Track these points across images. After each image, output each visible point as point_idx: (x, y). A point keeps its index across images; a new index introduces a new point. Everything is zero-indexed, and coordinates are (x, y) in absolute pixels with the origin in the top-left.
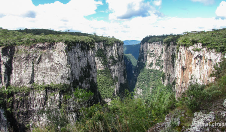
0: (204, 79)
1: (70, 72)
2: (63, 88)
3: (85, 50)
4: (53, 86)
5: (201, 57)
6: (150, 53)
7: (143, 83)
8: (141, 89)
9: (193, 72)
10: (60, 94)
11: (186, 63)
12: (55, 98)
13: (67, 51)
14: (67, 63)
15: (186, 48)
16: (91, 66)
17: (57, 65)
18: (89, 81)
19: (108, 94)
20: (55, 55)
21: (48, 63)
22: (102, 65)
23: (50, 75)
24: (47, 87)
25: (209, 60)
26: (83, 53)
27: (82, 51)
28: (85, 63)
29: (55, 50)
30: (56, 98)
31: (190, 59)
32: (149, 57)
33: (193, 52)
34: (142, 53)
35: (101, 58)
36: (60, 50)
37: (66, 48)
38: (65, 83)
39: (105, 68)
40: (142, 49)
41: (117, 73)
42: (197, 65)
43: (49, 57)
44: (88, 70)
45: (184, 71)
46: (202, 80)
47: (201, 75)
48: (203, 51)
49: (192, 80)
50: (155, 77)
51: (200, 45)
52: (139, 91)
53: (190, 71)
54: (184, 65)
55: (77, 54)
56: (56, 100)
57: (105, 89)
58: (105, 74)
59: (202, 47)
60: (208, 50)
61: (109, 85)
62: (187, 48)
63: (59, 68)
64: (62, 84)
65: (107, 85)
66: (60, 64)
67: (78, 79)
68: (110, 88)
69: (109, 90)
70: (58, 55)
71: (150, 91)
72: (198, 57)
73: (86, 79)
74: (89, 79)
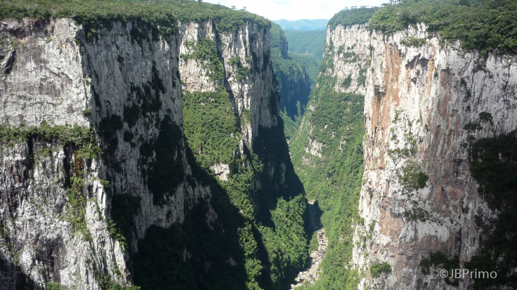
0: (429, 122)
1: (89, 95)
2: (72, 136)
3: (144, 41)
4: (48, 131)
5: (424, 62)
6: (346, 51)
7: (326, 126)
8: (320, 142)
9: (402, 102)
10: (65, 150)
11: (386, 78)
12: (53, 161)
13: (83, 41)
14: (81, 72)
15: (386, 37)
16: (164, 82)
17: (57, 78)
18: (158, 120)
19: (222, 154)
20: (51, 50)
21: (34, 72)
22: (207, 80)
23: (40, 103)
24: (30, 134)
25: (443, 70)
26: (138, 48)
27: (136, 42)
28: (146, 73)
29: (52, 37)
30: (56, 162)
31: (396, 66)
32: (343, 62)
33: (403, 48)
34: (330, 53)
35: (206, 62)
36: (62, 38)
37: (79, 33)
38: (79, 124)
39: (216, 89)
40: (331, 43)
41: (249, 100)
42: (412, 83)
43: (35, 57)
44: (153, 92)
45: (379, 100)
46: (424, 125)
47: (423, 111)
48: (431, 45)
49: (398, 124)
50: (355, 114)
51: (424, 30)
52: (315, 147)
53: (393, 100)
54: (380, 82)
55: (114, 48)
56: (56, 167)
57: (216, 140)
58: (216, 102)
59: (427, 34)
60: (442, 43)
61: (224, 130)
62: (388, 37)
63: (62, 86)
64: (71, 126)
65: (220, 131)
66: (64, 76)
67: (120, 114)
68: (226, 139)
69: (224, 142)
70: (58, 51)
71: (340, 149)
72: (417, 64)
73: (148, 114)
74: (157, 115)
